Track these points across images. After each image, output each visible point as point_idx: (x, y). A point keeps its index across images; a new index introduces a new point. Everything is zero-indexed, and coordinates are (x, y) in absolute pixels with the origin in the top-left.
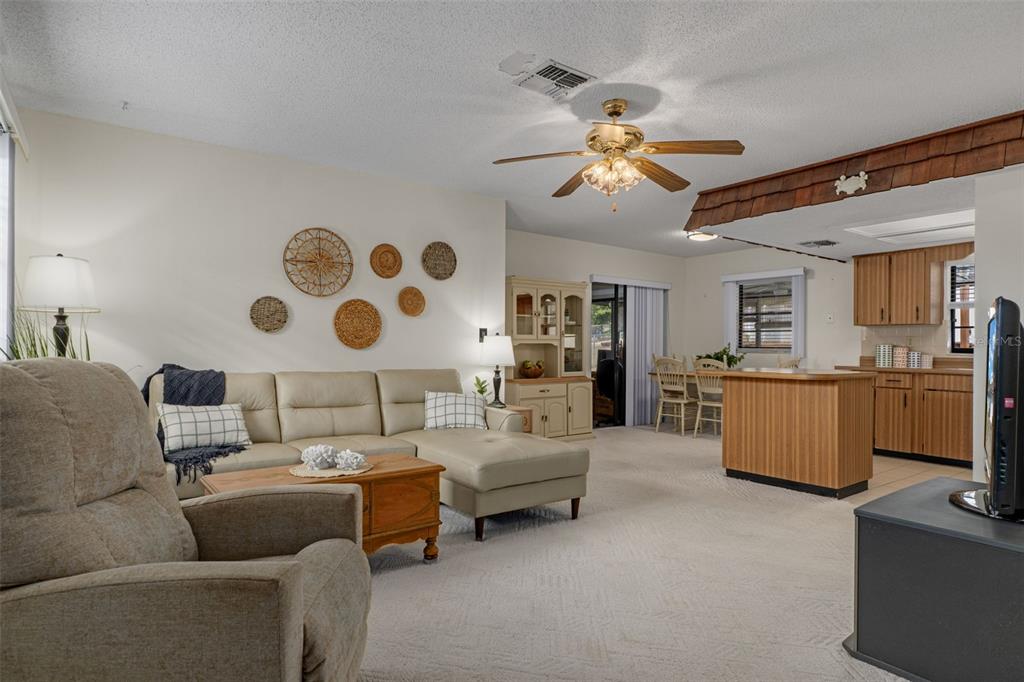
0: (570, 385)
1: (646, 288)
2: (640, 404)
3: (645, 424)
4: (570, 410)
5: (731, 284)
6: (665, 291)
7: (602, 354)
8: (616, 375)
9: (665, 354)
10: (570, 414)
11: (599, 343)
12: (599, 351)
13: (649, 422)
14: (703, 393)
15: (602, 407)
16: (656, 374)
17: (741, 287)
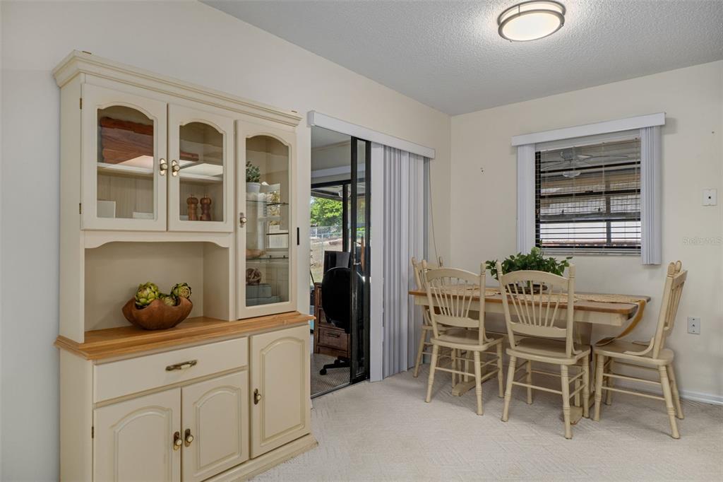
0: (255, 338)
1: (400, 151)
2: (393, 341)
3: (400, 372)
4: (255, 397)
5: (527, 148)
6: (426, 159)
7: (331, 258)
8: (354, 296)
9: (426, 257)
10: (256, 408)
11: (327, 242)
12: (327, 253)
13: (405, 368)
14: (516, 334)
15: (330, 334)
16: (425, 295)
17: (538, 155)
